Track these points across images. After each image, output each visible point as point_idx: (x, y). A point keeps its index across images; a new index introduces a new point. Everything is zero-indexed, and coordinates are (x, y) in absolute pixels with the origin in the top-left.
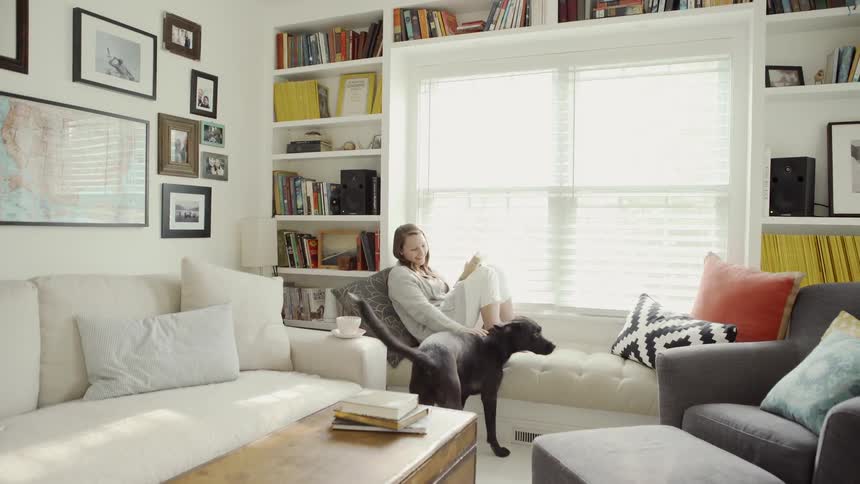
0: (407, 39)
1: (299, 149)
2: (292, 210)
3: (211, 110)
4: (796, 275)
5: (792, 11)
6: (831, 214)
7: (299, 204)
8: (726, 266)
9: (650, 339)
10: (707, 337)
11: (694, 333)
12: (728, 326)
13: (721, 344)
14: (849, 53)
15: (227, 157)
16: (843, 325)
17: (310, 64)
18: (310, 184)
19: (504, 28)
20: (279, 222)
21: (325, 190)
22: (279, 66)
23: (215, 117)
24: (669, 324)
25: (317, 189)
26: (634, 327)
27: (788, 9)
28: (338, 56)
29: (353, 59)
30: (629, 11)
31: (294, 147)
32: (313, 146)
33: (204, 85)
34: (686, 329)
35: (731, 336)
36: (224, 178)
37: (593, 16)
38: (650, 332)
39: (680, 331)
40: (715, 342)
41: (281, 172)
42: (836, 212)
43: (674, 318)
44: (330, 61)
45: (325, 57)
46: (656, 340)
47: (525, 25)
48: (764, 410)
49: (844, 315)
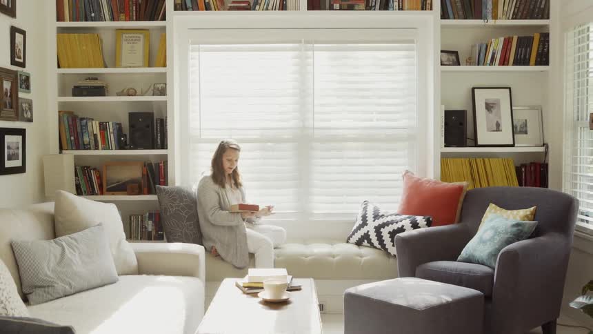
0: (187, 9)
1: (85, 93)
2: (78, 145)
3: (21, 61)
4: (464, 183)
5: (454, 19)
6: (476, 145)
7: (86, 139)
8: (419, 179)
9: (378, 230)
10: (415, 225)
11: (407, 223)
12: (428, 217)
13: (424, 229)
14: (485, 46)
15: (31, 100)
16: (493, 211)
17: (93, 20)
18: (96, 125)
19: (267, 9)
20: (76, 157)
21: (111, 128)
22: (60, 18)
23: (24, 67)
24: (389, 219)
25: (103, 127)
26: (365, 223)
27: (451, 16)
28: (122, 16)
29: (136, 20)
30: (356, 7)
31: (78, 91)
32: (100, 91)
33: (19, 37)
34: (401, 221)
35: (429, 224)
36: (30, 120)
37: (331, 8)
38: (377, 225)
39: (397, 223)
40: (419, 227)
41: (65, 112)
42: (479, 143)
43: (391, 215)
44: (113, 19)
45: (107, 17)
46: (382, 230)
47: (282, 10)
48: (459, 261)
49: (492, 206)
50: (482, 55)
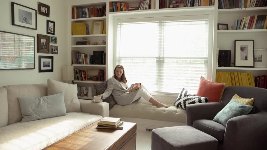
0: (114, 11)
1: (80, 44)
2: (78, 63)
3: (53, 32)
4: (225, 84)
5: (225, 9)
6: (235, 66)
7: (80, 61)
8: (206, 81)
10: (200, 101)
11: (197, 99)
12: (206, 98)
13: (204, 103)
14: (240, 21)
15: (58, 47)
16: (235, 98)
17: (83, 17)
18: (83, 55)
19: (143, 9)
20: (74, 66)
21: (88, 57)
22: (73, 17)
23: (54, 34)
24: (190, 97)
25: (86, 56)
26: (180, 98)
27: (224, 8)
28: (92, 16)
29: (97, 17)
30: (180, 6)
31: (78, 43)
32: (84, 43)
33: (51, 25)
34: (194, 99)
35: (206, 101)
36: (57, 53)
37: (169, 7)
38: (184, 99)
39: (193, 99)
40: (202, 102)
42: (236, 66)
43: (191, 96)
44: (89, 17)
45: (88, 16)
46: (186, 102)
47: (149, 9)
48: (214, 121)
49: (236, 95)
50: (239, 25)
